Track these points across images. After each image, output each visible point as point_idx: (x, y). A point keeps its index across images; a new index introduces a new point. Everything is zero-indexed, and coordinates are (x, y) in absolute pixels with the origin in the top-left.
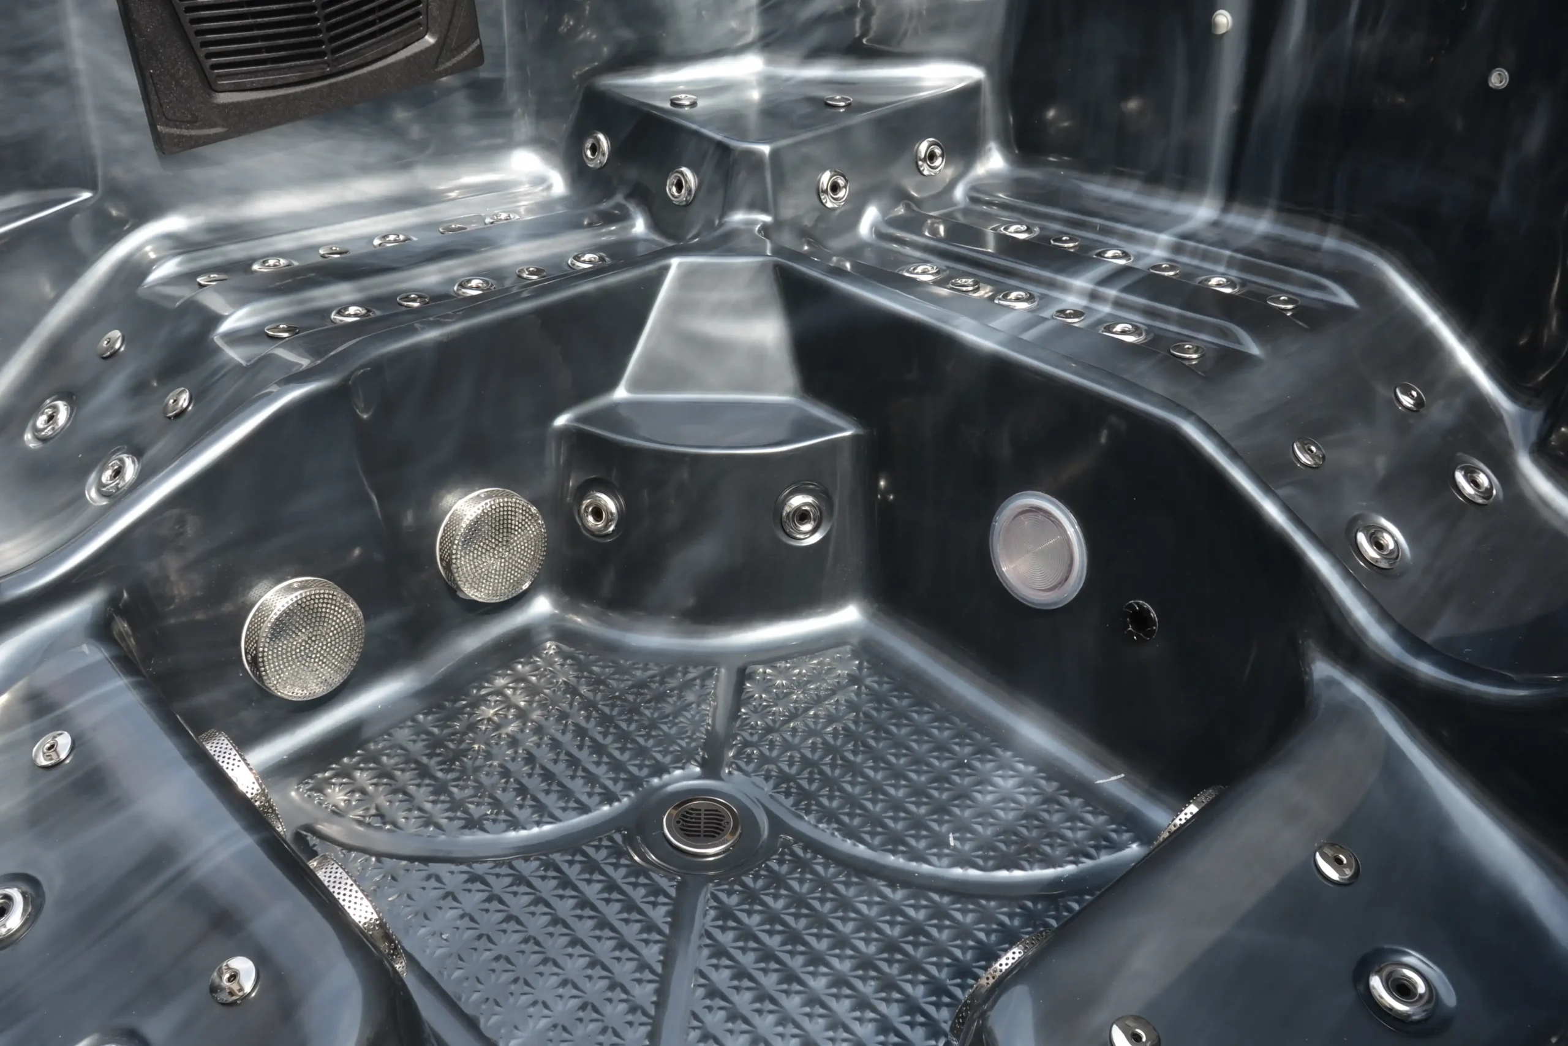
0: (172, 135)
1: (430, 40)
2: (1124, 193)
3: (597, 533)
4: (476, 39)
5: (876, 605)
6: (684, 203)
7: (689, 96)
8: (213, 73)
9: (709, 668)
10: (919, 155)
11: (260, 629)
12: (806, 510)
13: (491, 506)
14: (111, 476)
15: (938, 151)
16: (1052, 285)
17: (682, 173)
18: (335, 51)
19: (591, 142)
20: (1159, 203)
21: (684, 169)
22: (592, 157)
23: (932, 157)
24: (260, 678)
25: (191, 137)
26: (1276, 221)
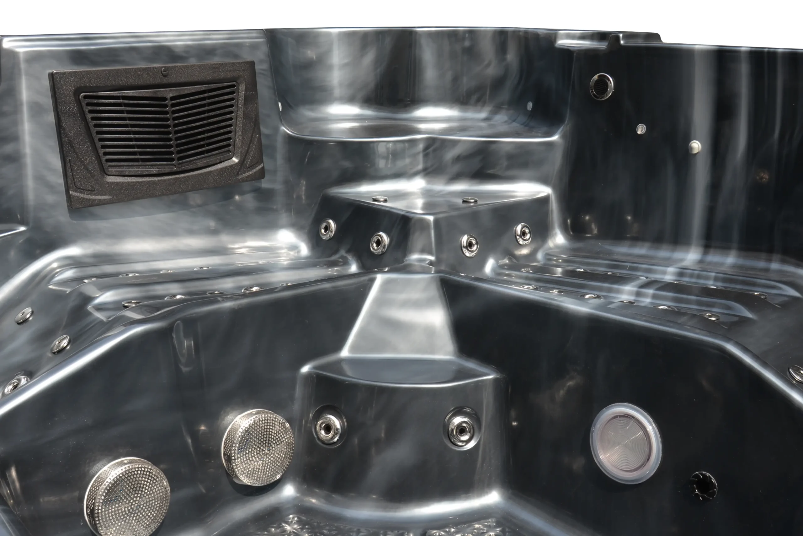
0: (78, 197)
1: (235, 160)
2: (641, 250)
3: (326, 442)
4: (262, 163)
5: (510, 491)
6: (381, 253)
7: (383, 197)
8: (107, 164)
9: (401, 532)
10: (517, 233)
11: (98, 490)
12: (464, 427)
13: (259, 419)
14: (11, 389)
15: (527, 231)
16: (610, 290)
17: (380, 236)
18: (179, 159)
19: (325, 225)
20: (663, 253)
21: (381, 233)
22: (325, 233)
23: (523, 234)
24: (96, 529)
25: (90, 200)
26: (739, 256)
